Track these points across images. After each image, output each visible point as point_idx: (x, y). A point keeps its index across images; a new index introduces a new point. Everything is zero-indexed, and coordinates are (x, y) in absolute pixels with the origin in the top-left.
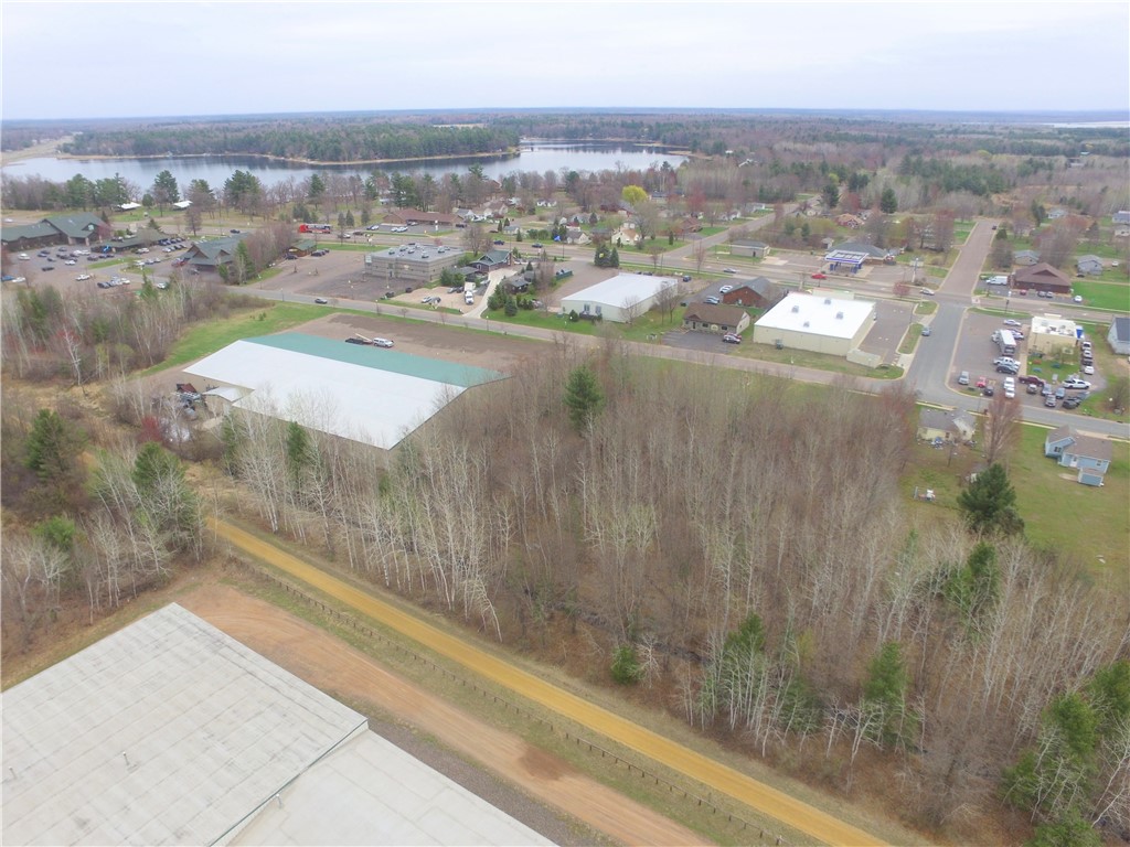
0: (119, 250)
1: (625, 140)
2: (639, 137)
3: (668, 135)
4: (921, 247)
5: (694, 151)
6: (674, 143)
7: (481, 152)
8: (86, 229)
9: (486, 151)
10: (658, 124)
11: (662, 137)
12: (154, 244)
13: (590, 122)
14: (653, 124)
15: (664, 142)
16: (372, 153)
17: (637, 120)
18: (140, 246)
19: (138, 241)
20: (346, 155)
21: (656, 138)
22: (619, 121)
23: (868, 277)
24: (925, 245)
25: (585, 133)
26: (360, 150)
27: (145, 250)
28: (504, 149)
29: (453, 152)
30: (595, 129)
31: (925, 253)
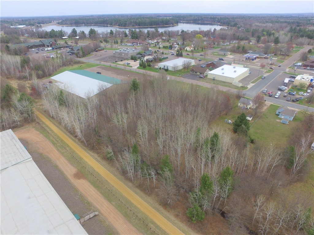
0: (56, 48)
1: (210, 22)
2: (214, 22)
3: (222, 21)
4: (280, 54)
5: (228, 26)
6: (224, 23)
7: (166, 25)
8: (50, 43)
9: (168, 25)
10: (221, 18)
11: (221, 22)
12: (65, 47)
13: (201, 17)
14: (219, 18)
15: (221, 23)
16: (135, 24)
17: (215, 17)
18: (61, 48)
19: (61, 46)
20: (128, 25)
21: (219, 22)
22: (210, 17)
23: (257, 62)
24: (281, 53)
25: (199, 20)
26: (132, 24)
27: (62, 49)
28: (173, 24)
29: (158, 25)
30: (202, 19)
31: (281, 56)
